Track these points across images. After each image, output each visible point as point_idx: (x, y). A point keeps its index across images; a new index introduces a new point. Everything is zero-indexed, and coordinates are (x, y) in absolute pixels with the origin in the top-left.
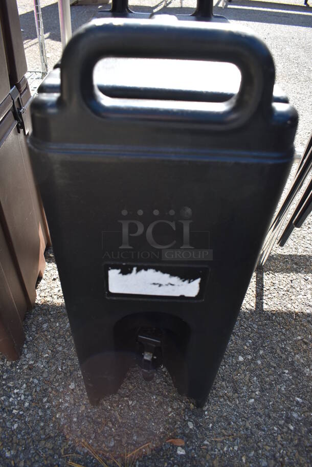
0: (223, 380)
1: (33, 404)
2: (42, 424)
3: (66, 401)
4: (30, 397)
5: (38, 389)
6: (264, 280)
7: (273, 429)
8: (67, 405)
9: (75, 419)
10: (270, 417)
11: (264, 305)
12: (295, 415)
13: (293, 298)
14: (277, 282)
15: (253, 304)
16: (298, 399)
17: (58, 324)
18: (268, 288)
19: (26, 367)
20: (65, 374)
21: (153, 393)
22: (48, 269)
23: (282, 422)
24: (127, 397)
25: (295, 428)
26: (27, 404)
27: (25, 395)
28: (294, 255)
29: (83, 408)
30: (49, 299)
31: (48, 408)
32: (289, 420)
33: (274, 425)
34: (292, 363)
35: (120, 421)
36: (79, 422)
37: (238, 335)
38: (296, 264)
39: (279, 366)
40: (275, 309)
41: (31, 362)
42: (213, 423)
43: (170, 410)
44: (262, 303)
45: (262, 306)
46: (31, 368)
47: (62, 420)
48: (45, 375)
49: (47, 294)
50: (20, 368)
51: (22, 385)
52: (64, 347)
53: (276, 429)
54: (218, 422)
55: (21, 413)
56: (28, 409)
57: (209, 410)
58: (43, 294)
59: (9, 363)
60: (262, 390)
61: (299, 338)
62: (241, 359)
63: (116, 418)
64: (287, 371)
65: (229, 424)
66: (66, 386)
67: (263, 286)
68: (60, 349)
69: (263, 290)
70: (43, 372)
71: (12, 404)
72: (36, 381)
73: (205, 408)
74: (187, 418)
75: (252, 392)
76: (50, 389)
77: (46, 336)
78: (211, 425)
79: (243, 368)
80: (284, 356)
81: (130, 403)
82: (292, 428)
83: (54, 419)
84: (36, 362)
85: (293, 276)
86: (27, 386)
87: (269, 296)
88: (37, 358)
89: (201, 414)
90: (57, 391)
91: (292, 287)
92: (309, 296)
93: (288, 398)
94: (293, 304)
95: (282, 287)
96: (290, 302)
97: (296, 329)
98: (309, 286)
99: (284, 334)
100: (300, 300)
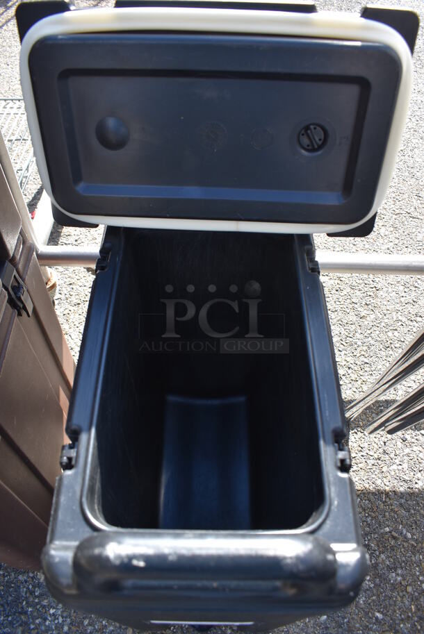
13: (384, 470)
14: (366, 445)
16: (378, 615)
34: (376, 566)
40: (360, 488)
61: (387, 529)
91: (384, 452)
92: (405, 466)
93: (367, 613)
94: (384, 479)
95: (371, 453)
96: (380, 476)
97: (384, 516)
98: (407, 451)
99: (369, 525)
100: (393, 473)
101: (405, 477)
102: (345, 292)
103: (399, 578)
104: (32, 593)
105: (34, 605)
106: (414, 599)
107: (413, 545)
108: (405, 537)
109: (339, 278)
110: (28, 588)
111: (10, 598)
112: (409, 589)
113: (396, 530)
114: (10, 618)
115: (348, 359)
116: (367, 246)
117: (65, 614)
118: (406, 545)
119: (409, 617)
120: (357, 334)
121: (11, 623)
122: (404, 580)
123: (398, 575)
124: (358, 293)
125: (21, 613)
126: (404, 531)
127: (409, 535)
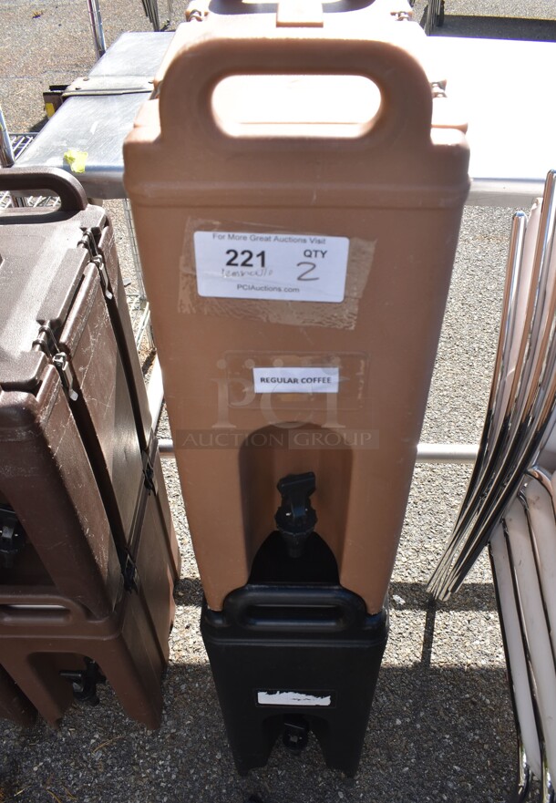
0: (378, 747)
1: (181, 777)
2: (192, 797)
3: (214, 772)
4: (176, 769)
5: (184, 760)
6: (436, 621)
7: (426, 799)
8: (215, 776)
9: (224, 791)
10: (423, 787)
11: (432, 655)
12: (450, 785)
13: (467, 644)
14: (451, 623)
15: (419, 655)
16: (456, 767)
17: (197, 685)
18: (438, 632)
19: (169, 736)
20: (210, 742)
21: (302, 762)
22: (178, 613)
23: (435, 792)
24: (276, 766)
25: (449, 799)
26: (174, 777)
27: (171, 767)
28: (477, 584)
29: (232, 779)
30: (183, 653)
31: (196, 780)
32: (443, 789)
33: (427, 795)
34: (455, 727)
35: (270, 791)
36: (228, 794)
37: (397, 694)
38: (478, 596)
39: (440, 730)
40: (443, 660)
41: (173, 731)
42: (364, 793)
43: (320, 779)
44: (430, 652)
45: (430, 656)
46: (173, 737)
47: (212, 791)
48: (189, 745)
49: (181, 647)
50: (163, 738)
51: (166, 756)
52: (206, 712)
53: (428, 799)
54: (369, 792)
55: (169, 785)
56: (175, 781)
57: (360, 779)
58: (176, 647)
59: (149, 733)
60: (418, 758)
61: (468, 696)
62: (398, 722)
63: (265, 788)
64: (448, 737)
65: (381, 794)
66: (212, 757)
67: (433, 630)
68: (202, 714)
69: (432, 634)
70: (187, 741)
71: (158, 777)
72: (181, 752)
73: (357, 777)
74: (338, 788)
75: (408, 759)
76: (196, 760)
77: (186, 699)
78: (362, 795)
79: (400, 732)
80: (447, 719)
81: (279, 772)
82: (445, 798)
83: (203, 791)
84: (178, 730)
85: (472, 614)
86: (172, 757)
87: (439, 643)
88: (178, 726)
89: (352, 784)
90: (203, 761)
91: (468, 629)
92: (488, 641)
93: (445, 766)
94: (467, 653)
95: (456, 630)
96: (463, 650)
97: (466, 685)
98: (490, 628)
99: (450, 692)
100: (475, 648)
101: (487, 651)
102: (437, 483)
103: (477, 738)
104: (142, 748)
105: (144, 758)
106: (490, 755)
107: (491, 710)
108: (484, 702)
109: (432, 470)
110: (139, 744)
111: (123, 752)
112: (486, 747)
113: (476, 696)
114: (123, 769)
115: (437, 546)
116: (461, 438)
117: (173, 765)
118: (484, 709)
119: (484, 770)
120: (447, 523)
121: (124, 772)
122: (481, 738)
123: (475, 734)
124: (450, 484)
125: (132, 764)
126: (484, 698)
127: (488, 701)
